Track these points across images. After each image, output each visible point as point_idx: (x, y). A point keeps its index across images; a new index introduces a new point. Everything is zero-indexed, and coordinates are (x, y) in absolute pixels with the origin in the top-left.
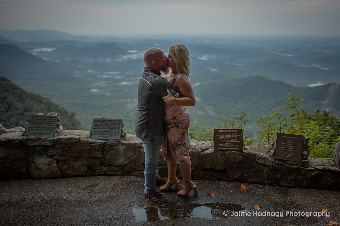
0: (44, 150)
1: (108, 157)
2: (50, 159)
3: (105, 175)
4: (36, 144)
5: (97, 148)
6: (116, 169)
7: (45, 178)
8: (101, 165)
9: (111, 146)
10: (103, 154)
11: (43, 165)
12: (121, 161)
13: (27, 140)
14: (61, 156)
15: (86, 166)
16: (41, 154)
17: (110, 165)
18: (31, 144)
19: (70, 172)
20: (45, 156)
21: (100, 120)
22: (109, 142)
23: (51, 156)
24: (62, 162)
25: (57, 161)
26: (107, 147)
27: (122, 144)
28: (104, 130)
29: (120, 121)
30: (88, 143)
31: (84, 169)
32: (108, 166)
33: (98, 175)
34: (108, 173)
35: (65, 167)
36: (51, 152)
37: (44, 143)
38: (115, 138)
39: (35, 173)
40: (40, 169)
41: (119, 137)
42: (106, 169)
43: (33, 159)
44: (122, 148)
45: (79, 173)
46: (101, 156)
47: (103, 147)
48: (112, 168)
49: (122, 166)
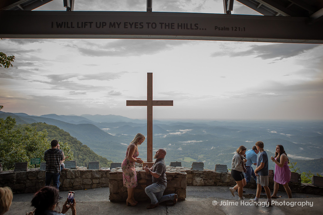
0: (199, 175)
1: (222, 179)
2: (201, 179)
3: (221, 186)
4: (197, 173)
5: (219, 175)
6: (225, 184)
7: (198, 186)
8: (219, 182)
9: (224, 175)
10: (220, 177)
11: (198, 181)
12: (227, 180)
13: (193, 171)
14: (205, 177)
15: (214, 182)
16: (198, 176)
17: (223, 182)
18: (195, 172)
19: (208, 184)
20: (199, 177)
21: (218, 165)
22: (223, 173)
23: (202, 177)
24: (205, 180)
25: (204, 179)
26: (222, 175)
27: (228, 174)
28: (220, 169)
29: (226, 165)
30: (216, 173)
31: (213, 183)
32: (222, 182)
33: (218, 186)
34: (222, 185)
35: (206, 182)
36: (201, 176)
37: (200, 173)
38: (225, 172)
39: (195, 183)
40: (197, 182)
41: (226, 172)
42: (221, 183)
43: (195, 178)
44: (228, 175)
45: (211, 185)
46: (220, 178)
47: (221, 175)
48: (224, 183)
49: (228, 183)
